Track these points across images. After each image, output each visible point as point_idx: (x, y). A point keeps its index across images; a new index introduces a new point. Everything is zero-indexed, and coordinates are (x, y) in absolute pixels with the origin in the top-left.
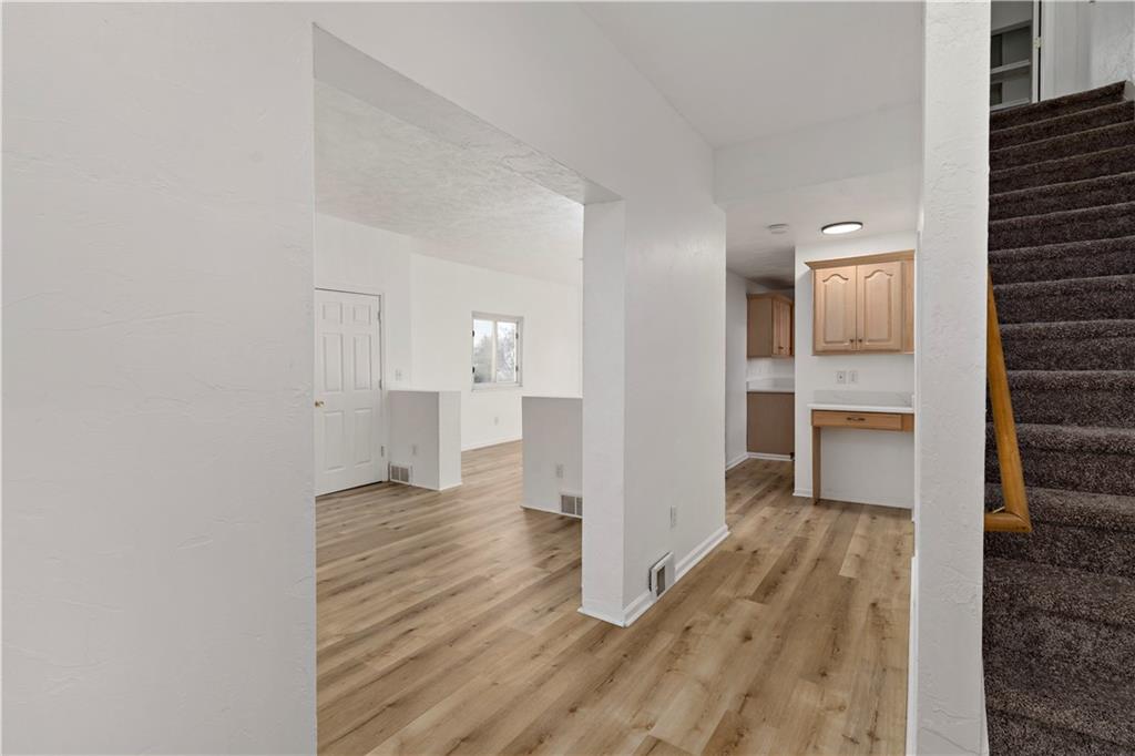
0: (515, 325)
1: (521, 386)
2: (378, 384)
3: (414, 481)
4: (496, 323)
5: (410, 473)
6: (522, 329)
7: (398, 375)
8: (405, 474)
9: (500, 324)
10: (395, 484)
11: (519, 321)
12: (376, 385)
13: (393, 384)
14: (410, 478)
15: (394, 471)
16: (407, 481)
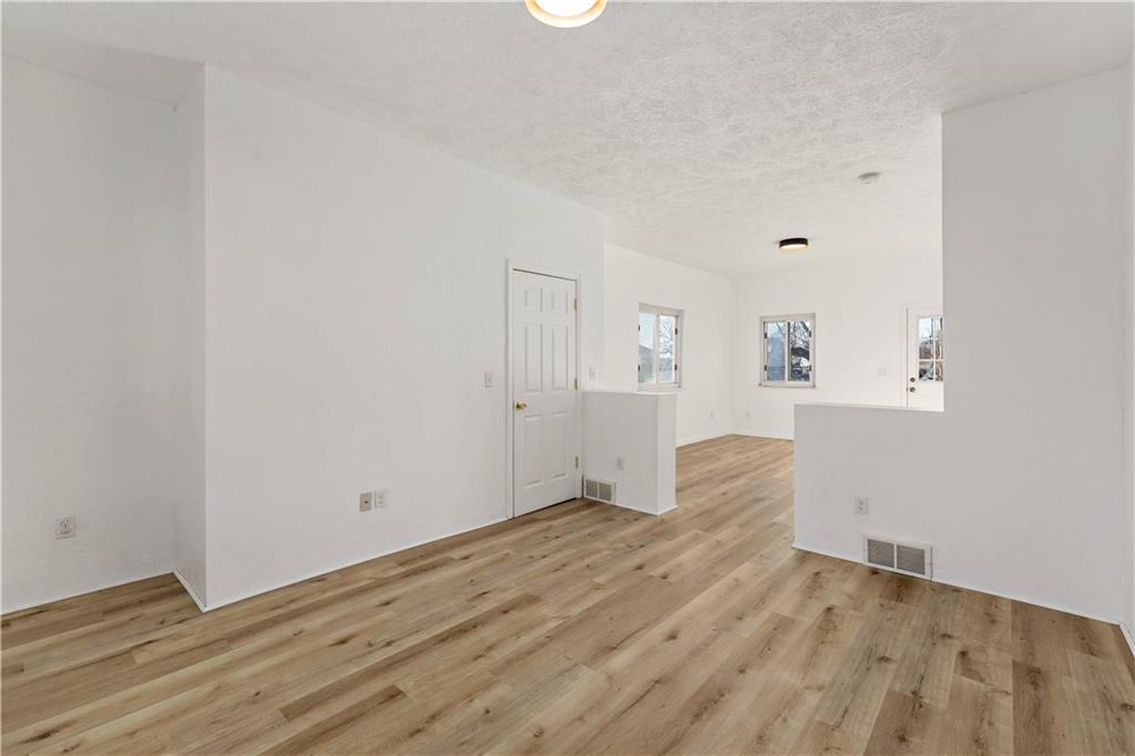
0: (673, 319)
1: (679, 387)
2: (573, 383)
3: (620, 500)
4: (658, 316)
5: (612, 491)
6: (682, 324)
7: (592, 374)
8: (606, 491)
9: (662, 318)
10: (592, 504)
11: (678, 315)
12: (572, 384)
13: (588, 384)
14: (613, 498)
15: (589, 486)
16: (609, 500)
